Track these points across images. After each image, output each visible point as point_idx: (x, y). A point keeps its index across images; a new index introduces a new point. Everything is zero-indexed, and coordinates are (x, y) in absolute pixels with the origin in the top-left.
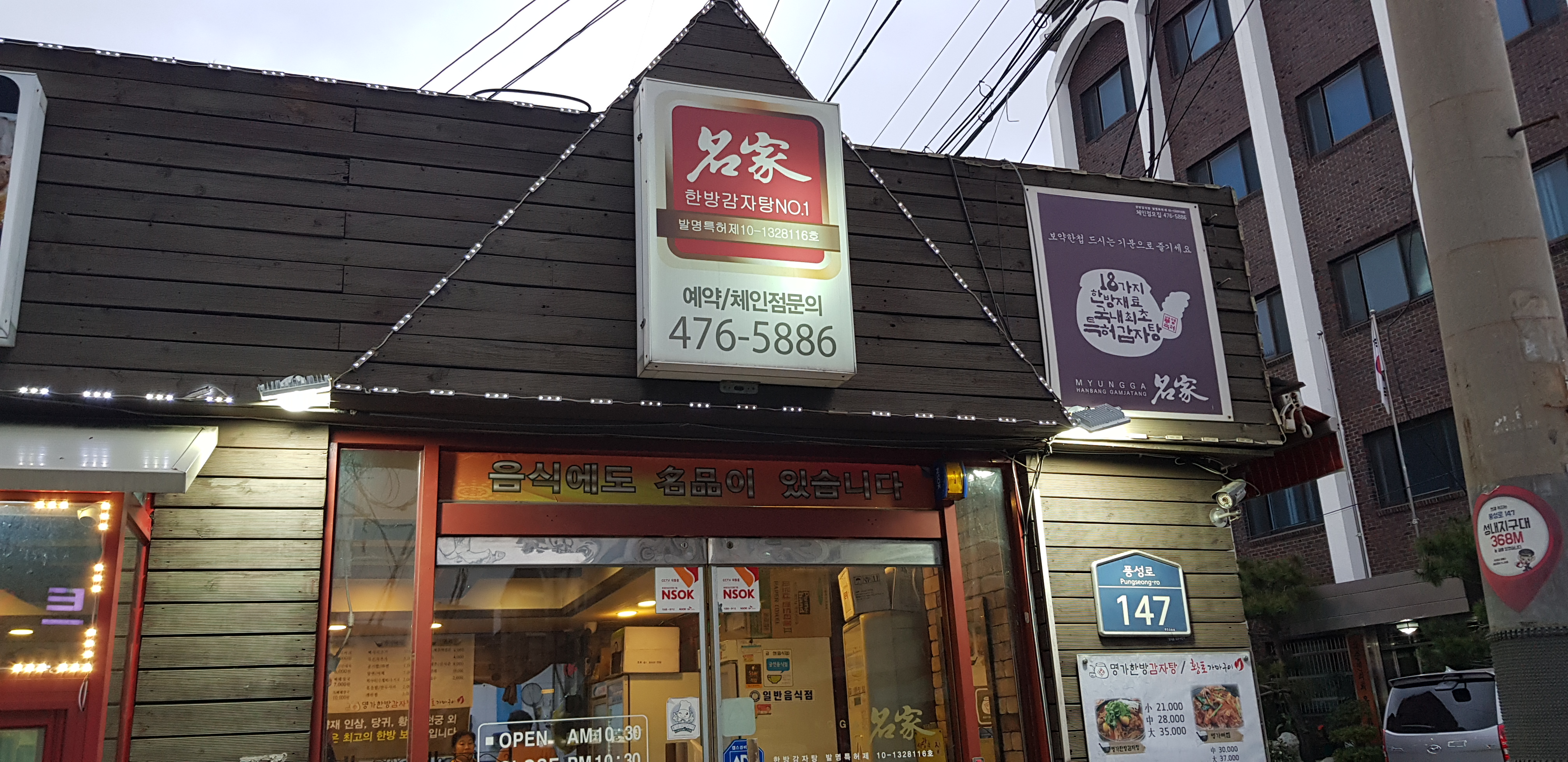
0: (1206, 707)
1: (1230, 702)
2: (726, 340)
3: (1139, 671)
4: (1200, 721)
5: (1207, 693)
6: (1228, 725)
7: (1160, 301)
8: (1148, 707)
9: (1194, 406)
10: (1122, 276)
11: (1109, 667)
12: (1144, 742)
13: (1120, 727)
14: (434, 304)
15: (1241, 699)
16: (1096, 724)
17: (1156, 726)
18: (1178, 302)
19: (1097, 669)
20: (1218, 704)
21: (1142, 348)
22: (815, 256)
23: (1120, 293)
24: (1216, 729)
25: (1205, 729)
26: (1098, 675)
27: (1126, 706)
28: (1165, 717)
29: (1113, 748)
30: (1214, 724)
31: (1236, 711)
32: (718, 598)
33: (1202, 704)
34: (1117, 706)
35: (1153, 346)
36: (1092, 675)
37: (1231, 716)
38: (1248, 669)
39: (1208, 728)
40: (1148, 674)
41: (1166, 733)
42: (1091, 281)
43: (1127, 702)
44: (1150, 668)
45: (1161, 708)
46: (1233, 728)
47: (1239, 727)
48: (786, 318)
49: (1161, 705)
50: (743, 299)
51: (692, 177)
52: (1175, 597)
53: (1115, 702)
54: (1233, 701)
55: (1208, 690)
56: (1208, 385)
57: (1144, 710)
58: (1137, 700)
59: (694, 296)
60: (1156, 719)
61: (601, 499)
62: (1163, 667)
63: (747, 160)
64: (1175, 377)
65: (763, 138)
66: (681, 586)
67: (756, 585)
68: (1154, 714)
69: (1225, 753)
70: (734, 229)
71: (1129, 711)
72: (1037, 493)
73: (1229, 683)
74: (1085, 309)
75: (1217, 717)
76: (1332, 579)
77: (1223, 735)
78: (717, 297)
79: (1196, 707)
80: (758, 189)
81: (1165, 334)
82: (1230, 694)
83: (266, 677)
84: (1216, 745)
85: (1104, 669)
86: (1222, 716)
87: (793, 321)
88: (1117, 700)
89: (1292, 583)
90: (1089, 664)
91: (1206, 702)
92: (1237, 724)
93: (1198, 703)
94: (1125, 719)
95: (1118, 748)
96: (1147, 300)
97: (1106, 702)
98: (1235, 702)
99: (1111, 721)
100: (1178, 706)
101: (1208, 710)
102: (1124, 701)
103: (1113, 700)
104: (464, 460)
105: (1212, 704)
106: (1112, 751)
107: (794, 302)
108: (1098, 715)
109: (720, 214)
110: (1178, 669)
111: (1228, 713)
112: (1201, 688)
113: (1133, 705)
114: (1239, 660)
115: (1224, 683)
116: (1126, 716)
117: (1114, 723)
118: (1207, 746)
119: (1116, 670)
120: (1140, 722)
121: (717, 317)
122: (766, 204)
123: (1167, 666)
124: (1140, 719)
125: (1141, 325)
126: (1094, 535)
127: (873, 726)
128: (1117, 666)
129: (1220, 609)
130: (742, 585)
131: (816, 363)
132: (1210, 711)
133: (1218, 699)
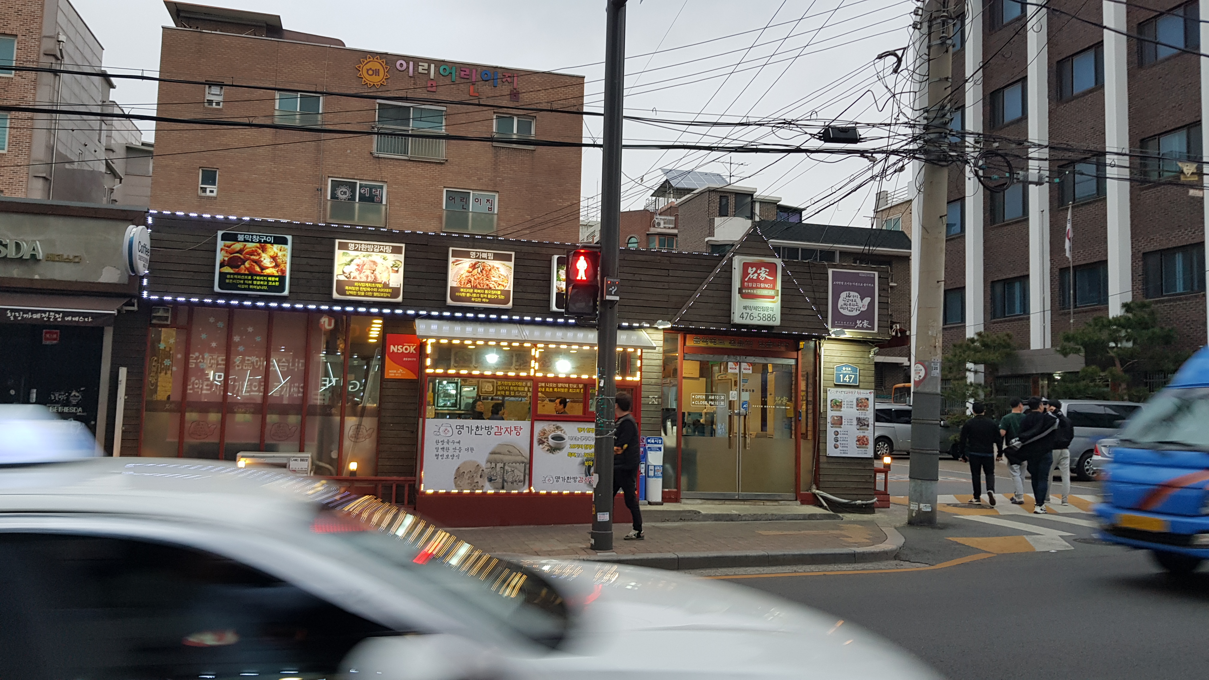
2: (752, 318)
7: (862, 300)
9: (867, 328)
10: (852, 293)
14: (690, 307)
18: (867, 300)
21: (855, 313)
22: (773, 297)
23: (851, 298)
32: (742, 370)
35: (858, 312)
42: (843, 295)
48: (765, 312)
50: (756, 308)
51: (746, 279)
52: (856, 376)
56: (872, 323)
59: (745, 308)
61: (717, 346)
63: (759, 275)
64: (863, 320)
65: (763, 269)
66: (734, 366)
67: (751, 368)
70: (755, 292)
72: (822, 349)
74: (841, 303)
76: (1029, 346)
78: (750, 308)
80: (761, 282)
81: (862, 309)
83: (653, 381)
87: (767, 313)
89: (1004, 347)
96: (858, 300)
104: (688, 336)
107: (767, 309)
109: (752, 288)
121: (750, 312)
122: (762, 285)
125: (855, 307)
126: (836, 359)
127: (775, 401)
129: (868, 379)
130: (748, 367)
131: (771, 323)
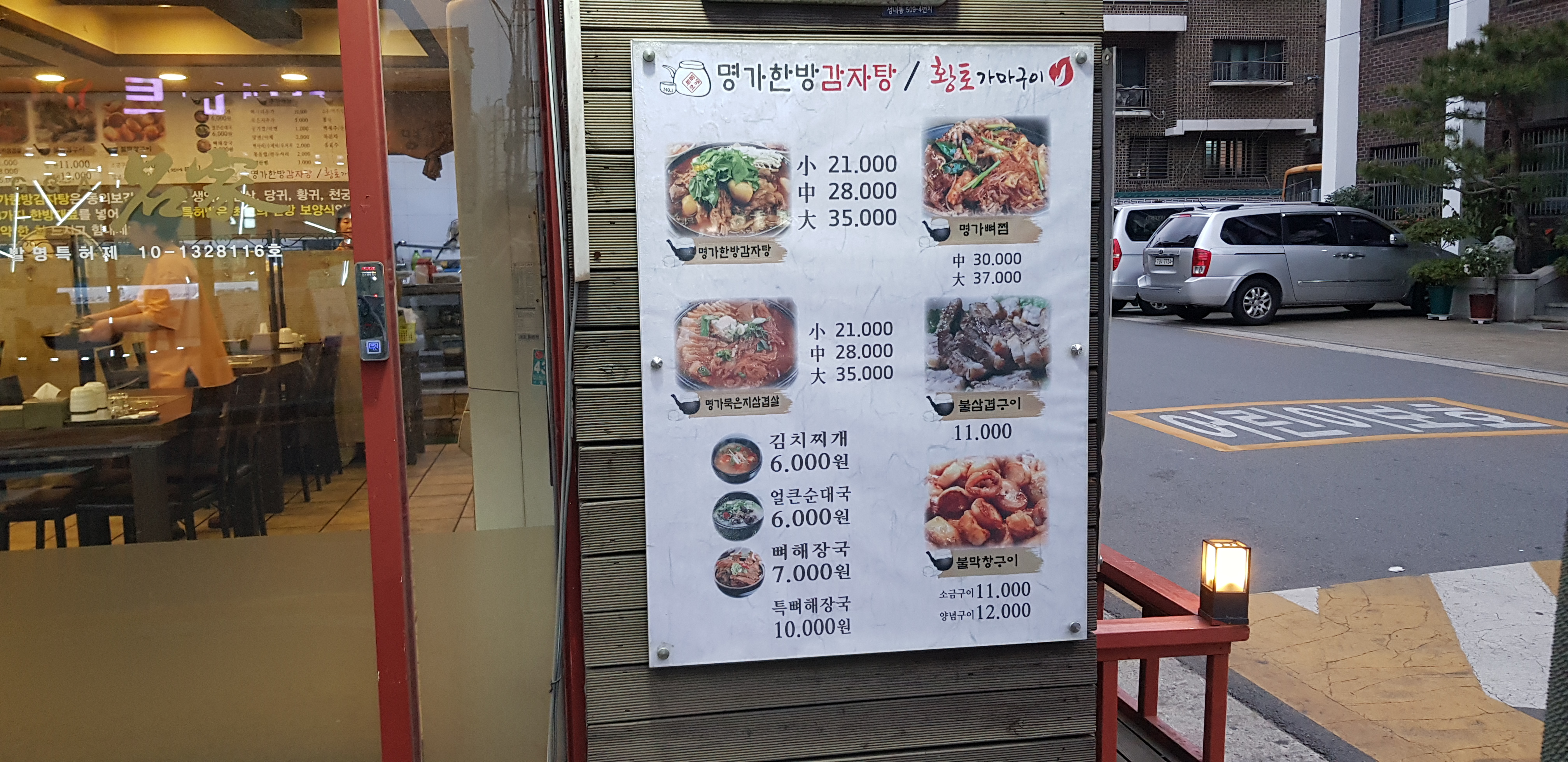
0: (958, 167)
1: (1023, 156)
3: (794, 82)
4: (935, 196)
5: (966, 135)
6: (1006, 207)
8: (806, 163)
11: (714, 73)
12: (783, 241)
13: (726, 205)
15: (1052, 148)
16: (665, 197)
17: (821, 206)
19: (682, 74)
20: (991, 159)
24: (976, 215)
25: (945, 214)
26: (681, 88)
27: (750, 160)
28: (847, 189)
29: (703, 251)
30: (970, 203)
31: (1033, 175)
33: (948, 160)
34: (726, 159)
36: (668, 89)
37: (1019, 187)
38: (1084, 82)
39: (953, 213)
40: (818, 89)
41: (842, 220)
43: (753, 152)
44: (824, 75)
45: (841, 165)
46: (1018, 213)
47: (1035, 211)
49: (842, 161)
53: (721, 150)
54: (1030, 154)
55: (970, 130)
57: (795, 172)
58: (778, 149)
60: (824, 190)
62: (860, 74)
68: (821, 179)
69: (987, 268)
71: (754, 172)
73: (1026, 113)
75: (981, 189)
77: (990, 228)
79: (931, 166)
82: (1024, 139)
84: (969, 249)
85: (701, 74)
86: (997, 188)
88: (726, 146)
90: (659, 61)
91: (958, 154)
92: (1030, 205)
93: (937, 158)
94: (743, 189)
95: (714, 251)
97: (697, 151)
98: (1035, 157)
99: (706, 192)
100: (888, 163)
101: (960, 173)
102: (743, 150)
103: (713, 147)
105: (973, 161)
106: (698, 256)
108: (672, 179)
110: (898, 81)
111: (1012, 181)
112: (951, 124)
113: (768, 159)
114: (1065, 61)
115: (1012, 114)
116: (745, 181)
117: (712, 197)
118: (948, 250)
119: (733, 78)
120: (779, 195)
123: (871, 72)
124: (781, 189)
128: (735, 70)
132: (967, 176)
133: (993, 150)
